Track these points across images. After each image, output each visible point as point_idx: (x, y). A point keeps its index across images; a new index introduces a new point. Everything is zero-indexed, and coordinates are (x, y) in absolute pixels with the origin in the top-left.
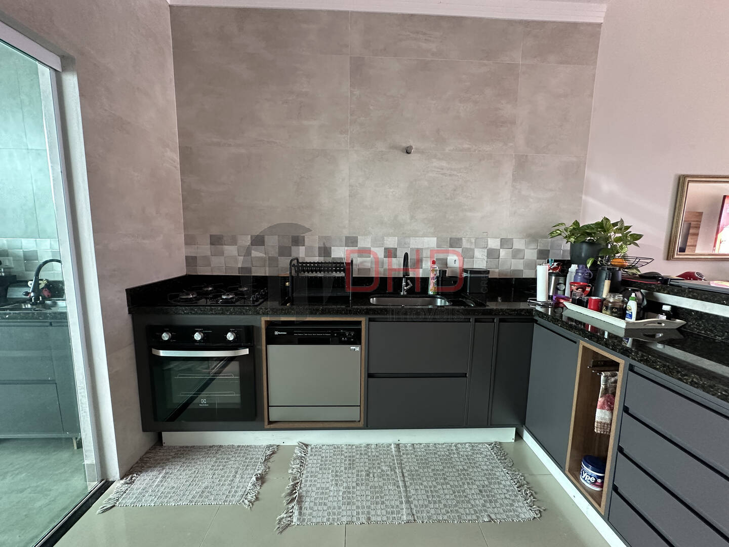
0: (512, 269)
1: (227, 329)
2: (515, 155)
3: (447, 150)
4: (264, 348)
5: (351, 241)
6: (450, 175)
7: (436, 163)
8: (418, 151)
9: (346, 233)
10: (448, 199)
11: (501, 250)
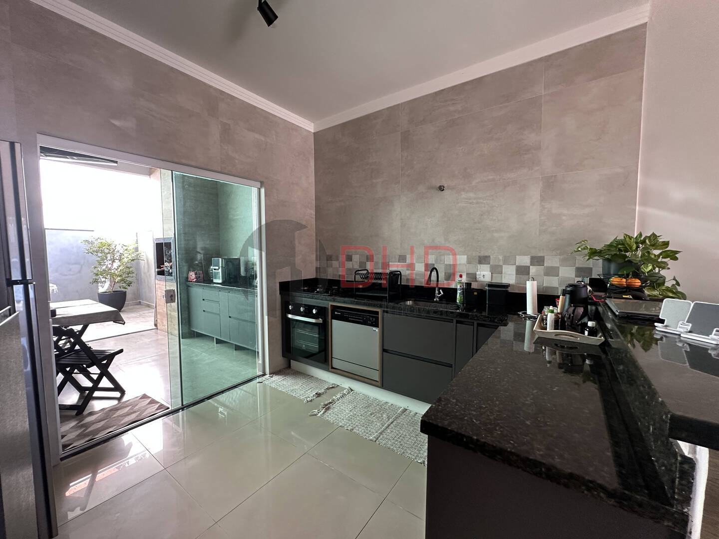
0: (544, 285)
1: (314, 307)
2: (542, 177)
3: (474, 183)
4: (330, 321)
5: (402, 258)
6: (477, 203)
7: (464, 195)
8: (449, 188)
9: (398, 252)
10: (476, 223)
11: (531, 267)
